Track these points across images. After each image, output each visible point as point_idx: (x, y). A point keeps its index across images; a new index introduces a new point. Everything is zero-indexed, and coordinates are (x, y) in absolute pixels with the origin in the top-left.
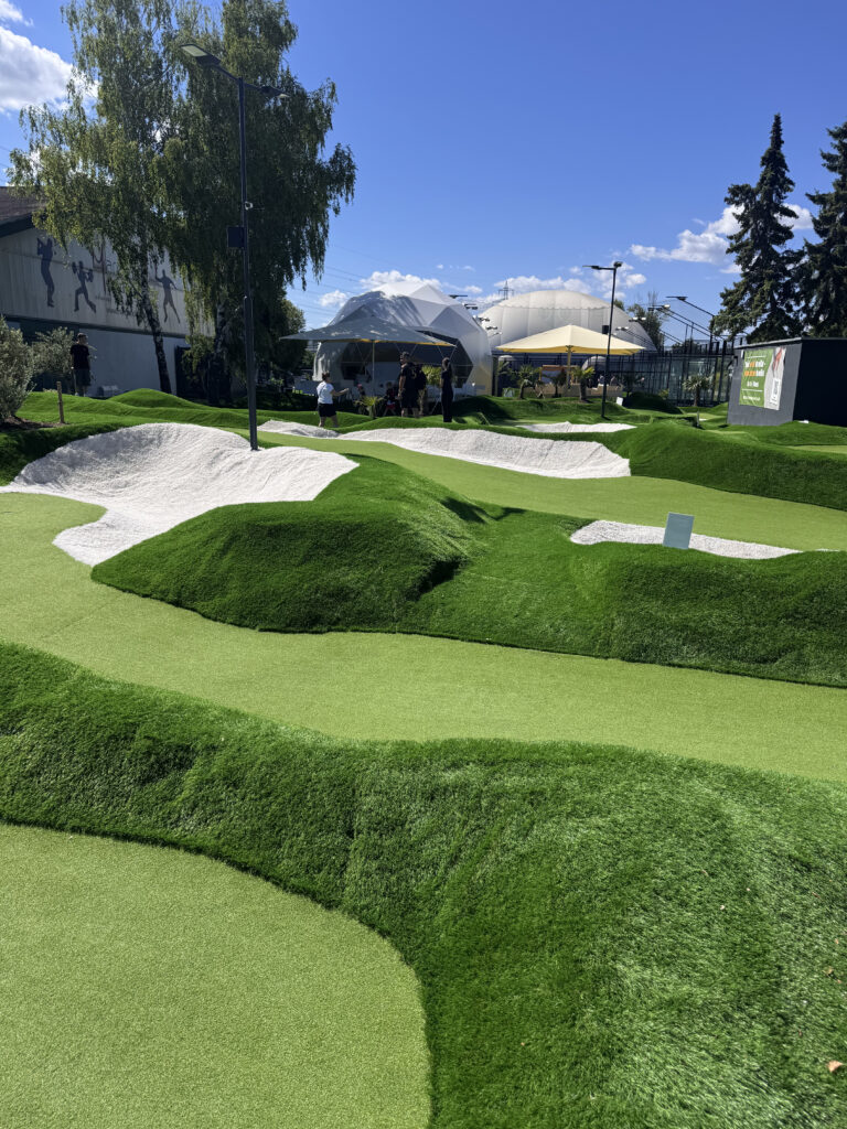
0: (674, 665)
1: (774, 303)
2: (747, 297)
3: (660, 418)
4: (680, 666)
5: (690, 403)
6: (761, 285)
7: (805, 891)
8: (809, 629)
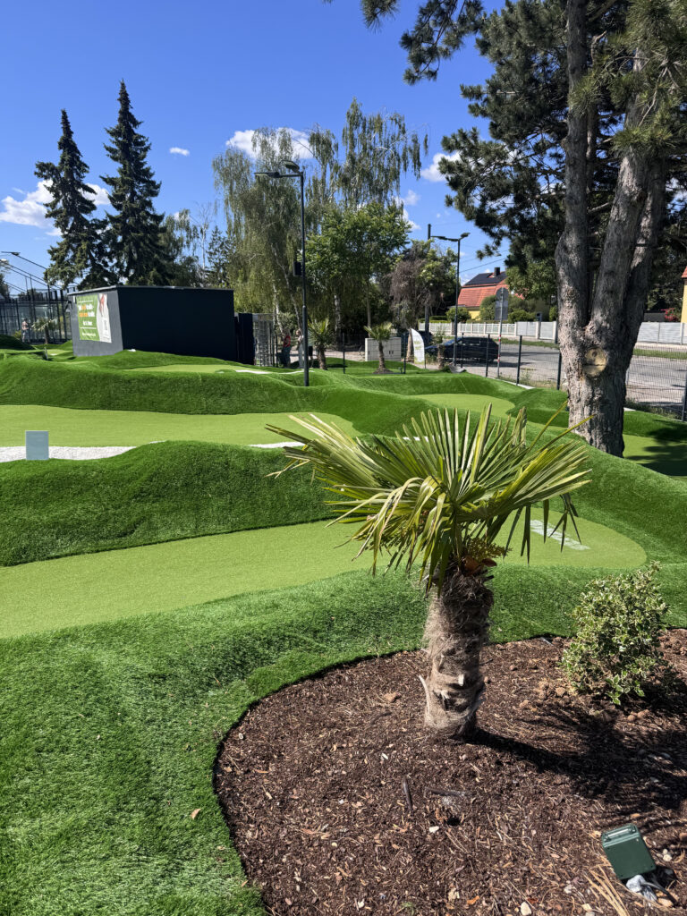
0: (52, 558)
1: (93, 260)
2: (71, 254)
3: (13, 354)
4: (57, 557)
5: (43, 341)
6: (79, 245)
7: (164, 696)
8: (153, 502)
